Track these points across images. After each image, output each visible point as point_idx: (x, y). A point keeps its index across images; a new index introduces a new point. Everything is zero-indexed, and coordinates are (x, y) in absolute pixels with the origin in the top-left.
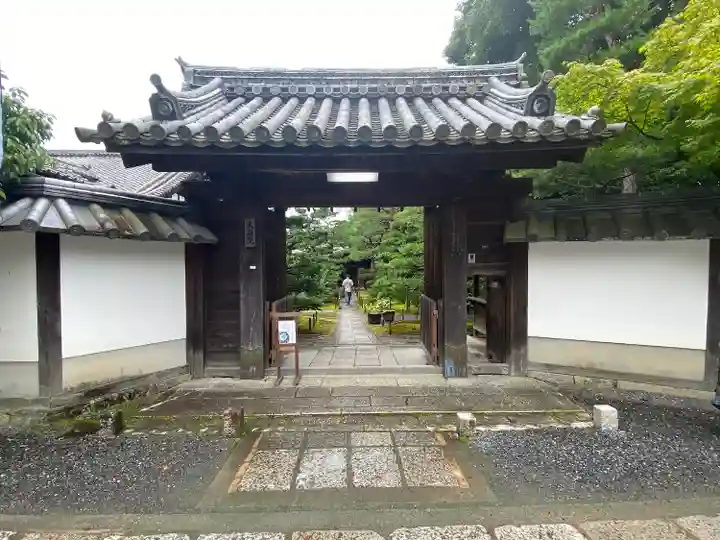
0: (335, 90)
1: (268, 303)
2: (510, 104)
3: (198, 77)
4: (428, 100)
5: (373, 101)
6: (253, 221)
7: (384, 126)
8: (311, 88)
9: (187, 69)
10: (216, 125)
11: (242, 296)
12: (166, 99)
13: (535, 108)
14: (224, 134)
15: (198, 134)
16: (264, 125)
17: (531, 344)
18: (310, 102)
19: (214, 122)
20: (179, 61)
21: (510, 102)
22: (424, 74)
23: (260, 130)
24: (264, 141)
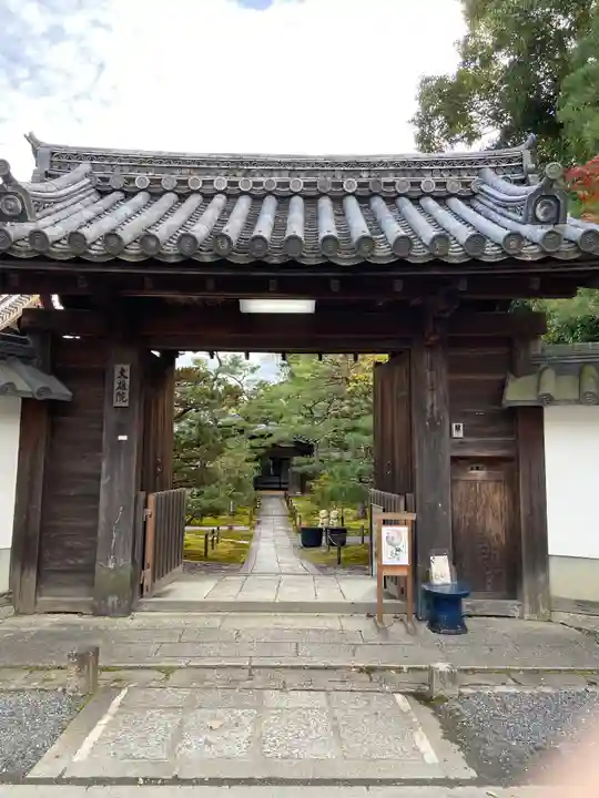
0: (255, 184)
1: (142, 495)
2: (506, 207)
3: (55, 161)
4: (391, 200)
5: (311, 200)
6: (127, 367)
7: (323, 235)
8: (221, 182)
9: (41, 150)
10: (84, 231)
11: (104, 481)
12: (16, 194)
13: (539, 214)
14: (94, 243)
15: (58, 242)
16: (152, 232)
17: (553, 566)
18: (219, 200)
19: (80, 227)
20: (30, 138)
21: (505, 205)
22: (386, 164)
23: (145, 238)
24: (151, 253)
